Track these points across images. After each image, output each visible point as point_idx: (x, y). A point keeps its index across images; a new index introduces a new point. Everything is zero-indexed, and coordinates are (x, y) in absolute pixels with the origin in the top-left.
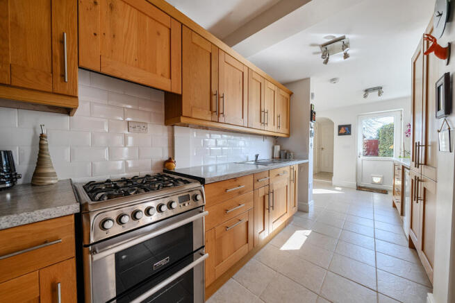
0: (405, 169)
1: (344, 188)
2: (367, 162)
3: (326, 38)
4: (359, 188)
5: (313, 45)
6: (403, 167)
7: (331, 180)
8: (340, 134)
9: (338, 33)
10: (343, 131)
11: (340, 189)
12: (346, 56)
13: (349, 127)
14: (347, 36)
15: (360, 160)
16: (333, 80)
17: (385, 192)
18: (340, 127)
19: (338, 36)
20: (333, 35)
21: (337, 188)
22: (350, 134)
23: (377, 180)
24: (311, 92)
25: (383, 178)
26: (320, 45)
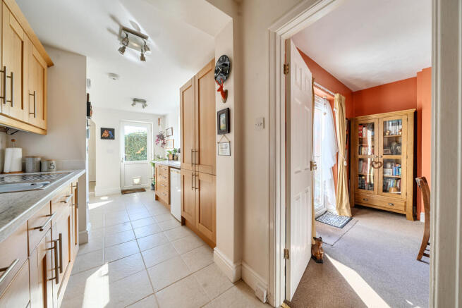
0: (171, 169)
1: (110, 196)
2: (129, 166)
3: (131, 22)
4: (124, 192)
5: (114, 18)
6: (169, 167)
7: (94, 191)
8: (102, 138)
9: (145, 29)
10: (106, 134)
11: (106, 198)
12: (143, 58)
13: (112, 131)
14: (149, 39)
15: (122, 164)
16: (113, 75)
17: (143, 190)
18: (103, 130)
19: (143, 32)
20: (140, 26)
21: (102, 198)
22: (113, 138)
23: (137, 181)
24: (88, 77)
25: (141, 179)
26: (121, 25)
